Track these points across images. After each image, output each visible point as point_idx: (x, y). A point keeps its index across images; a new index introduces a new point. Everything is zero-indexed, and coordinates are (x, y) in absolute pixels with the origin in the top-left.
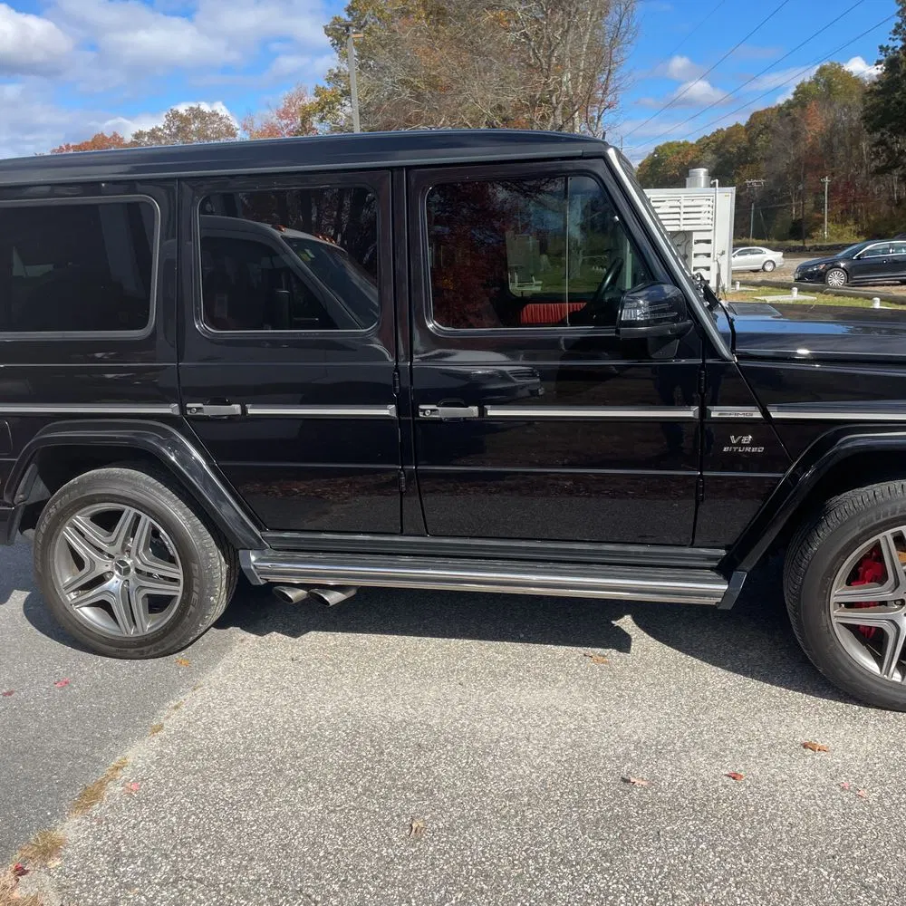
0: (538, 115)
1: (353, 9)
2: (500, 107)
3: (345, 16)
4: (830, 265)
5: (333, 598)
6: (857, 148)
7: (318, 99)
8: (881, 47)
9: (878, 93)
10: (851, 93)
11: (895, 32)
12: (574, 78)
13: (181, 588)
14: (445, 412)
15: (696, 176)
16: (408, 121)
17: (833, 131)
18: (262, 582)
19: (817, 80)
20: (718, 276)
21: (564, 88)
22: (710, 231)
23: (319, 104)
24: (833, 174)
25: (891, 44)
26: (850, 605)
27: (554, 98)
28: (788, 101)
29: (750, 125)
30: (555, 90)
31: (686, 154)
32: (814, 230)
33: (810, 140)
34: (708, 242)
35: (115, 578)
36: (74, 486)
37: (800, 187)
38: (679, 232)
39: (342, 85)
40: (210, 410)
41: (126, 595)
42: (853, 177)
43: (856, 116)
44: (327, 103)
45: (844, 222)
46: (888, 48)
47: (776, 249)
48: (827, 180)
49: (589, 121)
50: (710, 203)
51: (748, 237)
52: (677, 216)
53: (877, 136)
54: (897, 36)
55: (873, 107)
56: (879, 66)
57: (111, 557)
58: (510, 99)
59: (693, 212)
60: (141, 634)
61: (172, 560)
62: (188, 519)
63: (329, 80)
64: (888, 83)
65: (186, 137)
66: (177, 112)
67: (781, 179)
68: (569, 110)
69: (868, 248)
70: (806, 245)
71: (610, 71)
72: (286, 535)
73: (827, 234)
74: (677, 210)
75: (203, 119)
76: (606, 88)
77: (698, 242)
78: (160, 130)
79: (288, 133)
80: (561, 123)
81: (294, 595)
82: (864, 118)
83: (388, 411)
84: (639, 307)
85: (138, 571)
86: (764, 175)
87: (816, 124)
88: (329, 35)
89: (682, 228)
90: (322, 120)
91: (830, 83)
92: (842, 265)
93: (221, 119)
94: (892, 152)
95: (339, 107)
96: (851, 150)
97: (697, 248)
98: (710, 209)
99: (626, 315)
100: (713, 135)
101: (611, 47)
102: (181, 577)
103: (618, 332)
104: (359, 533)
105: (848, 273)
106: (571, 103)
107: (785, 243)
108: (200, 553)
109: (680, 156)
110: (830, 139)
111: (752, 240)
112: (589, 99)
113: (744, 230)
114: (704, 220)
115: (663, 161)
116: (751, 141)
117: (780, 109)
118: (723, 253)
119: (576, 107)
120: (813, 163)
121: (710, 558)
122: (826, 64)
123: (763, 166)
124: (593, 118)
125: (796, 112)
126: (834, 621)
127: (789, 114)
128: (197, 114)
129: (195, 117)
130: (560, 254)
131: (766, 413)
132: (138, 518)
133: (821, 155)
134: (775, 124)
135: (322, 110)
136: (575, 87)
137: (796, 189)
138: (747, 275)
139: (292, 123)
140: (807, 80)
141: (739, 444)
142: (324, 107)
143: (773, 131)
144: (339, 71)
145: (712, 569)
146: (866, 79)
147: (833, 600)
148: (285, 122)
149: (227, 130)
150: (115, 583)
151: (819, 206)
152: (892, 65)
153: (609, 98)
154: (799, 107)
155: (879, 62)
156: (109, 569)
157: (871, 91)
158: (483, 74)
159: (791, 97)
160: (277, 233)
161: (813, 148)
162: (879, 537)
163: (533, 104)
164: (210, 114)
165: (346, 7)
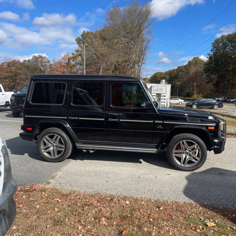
0: (126, 64)
1: (83, 35)
2: (118, 62)
3: (80, 37)
4: (193, 104)
5: (91, 152)
6: (203, 77)
7: (73, 56)
8: (208, 54)
9: (207, 64)
10: (201, 64)
11: (211, 51)
12: (136, 56)
13: (64, 149)
14: (113, 120)
15: (163, 81)
16: (95, 63)
17: (197, 72)
18: (79, 148)
19: (193, 60)
20: (167, 104)
21: (133, 59)
22: (165, 94)
23: (73, 57)
24: (197, 82)
25: (210, 53)
26: (176, 153)
27: (131, 60)
28: (186, 65)
29: (178, 69)
30: (131, 59)
31: (162, 75)
32: (192, 95)
33: (191, 74)
34: (165, 96)
35: (52, 147)
36: (46, 131)
37: (189, 85)
38: (158, 94)
39: (79, 53)
40: (72, 118)
41: (54, 151)
42: (202, 84)
43: (202, 69)
44: (75, 57)
45: (199, 94)
46: (209, 54)
47: (182, 99)
48: (195, 84)
49: (139, 66)
50: (165, 88)
51: (176, 96)
52: (158, 90)
53: (207, 74)
54: (212, 52)
55: (206, 68)
56: (207, 58)
57: (51, 143)
58: (120, 60)
59: (161, 89)
60: (56, 157)
61: (63, 144)
62: (67, 137)
63: (76, 51)
64: (209, 62)
65: (37, 62)
66: (35, 56)
67: (184, 83)
68: (134, 63)
69: (202, 100)
70: (190, 99)
71: (144, 56)
72: (83, 140)
73: (195, 96)
74: (158, 89)
76: (143, 59)
77: (162, 96)
78: (30, 60)
79: (64, 63)
80: (132, 66)
81: (84, 151)
82: (204, 70)
83: (103, 119)
84: (144, 104)
85: (56, 146)
86: (181, 81)
87: (193, 70)
88: (76, 41)
89: (159, 93)
90: (73, 61)
91: (196, 61)
92: (196, 104)
93: (47, 58)
94: (210, 78)
95: (78, 58)
96: (201, 77)
97: (162, 98)
98: (165, 89)
99: (142, 105)
100: (169, 71)
101: (145, 50)
102: (64, 147)
103: (141, 108)
104: (96, 140)
105: (197, 106)
106: (135, 62)
107: (185, 98)
108: (68, 143)
109: (161, 75)
110: (196, 74)
111: (177, 97)
112: (139, 61)
113: (176, 94)
114: (164, 92)
115: (156, 76)
116: (178, 73)
117: (184, 66)
118: (168, 99)
119: (136, 63)
120: (192, 79)
121: (155, 146)
122: (195, 56)
123: (180, 79)
124: (140, 65)
125: (188, 67)
126: (173, 156)
127: (186, 68)
128: (41, 57)
129: (40, 57)
130: (131, 97)
131: (163, 122)
132: (57, 136)
133: (194, 78)
134: (184, 70)
135: (73, 59)
136: (136, 58)
137: (188, 85)
138: (175, 105)
139: (65, 61)
140: (191, 60)
141: (159, 127)
143: (183, 71)
144: (78, 50)
145: (155, 148)
146: (205, 61)
147: (173, 152)
148: (64, 60)
149: (48, 61)
150: (51, 148)
151: (193, 90)
152: (210, 58)
153: (144, 62)
154: (189, 66)
155: (207, 57)
156: (51, 146)
157: (205, 64)
158: (114, 54)
159: (187, 64)
160: (77, 89)
161: (192, 76)
162: (180, 142)
163: (126, 61)
164: (44, 57)
165: (81, 35)
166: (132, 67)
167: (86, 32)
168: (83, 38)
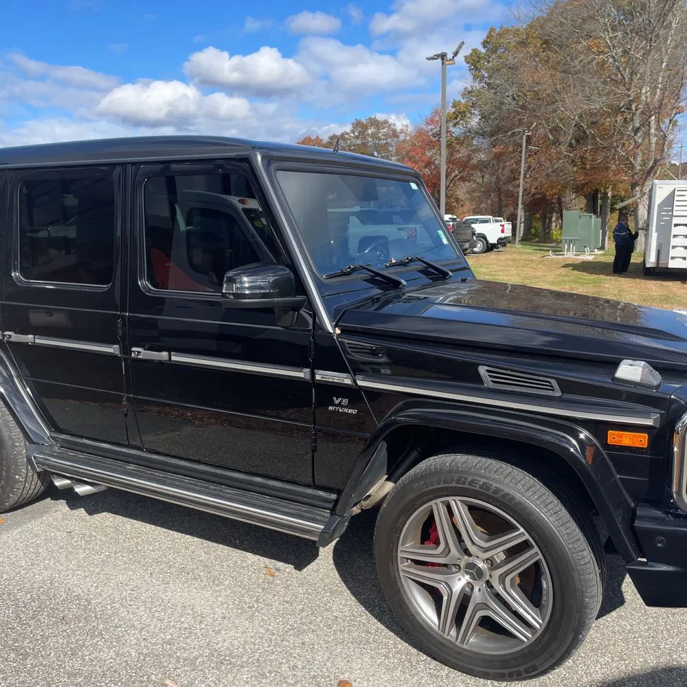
0: (620, 120)
1: (488, 43)
3: (480, 48)
7: (454, 110)
12: (652, 90)
21: (643, 98)
23: (454, 113)
27: (634, 106)
30: (635, 99)
39: (473, 99)
44: (460, 113)
49: (662, 123)
58: (594, 107)
63: (464, 95)
65: (364, 138)
66: (360, 121)
68: (646, 115)
71: (682, 84)
75: (377, 125)
78: (347, 133)
79: (432, 135)
80: (638, 125)
83: (113, 350)
88: (468, 63)
90: (455, 125)
93: (390, 125)
95: (469, 115)
106: (648, 109)
119: (653, 113)
128: (374, 122)
129: (372, 124)
131: (354, 380)
135: (456, 118)
136: (651, 97)
139: (435, 128)
142: (457, 116)
144: (472, 89)
148: (430, 127)
149: (393, 133)
153: (679, 106)
162: (432, 503)
163: (617, 110)
164: (383, 122)
165: (482, 41)
166: (638, 129)
167: (498, 30)
168: (487, 51)
